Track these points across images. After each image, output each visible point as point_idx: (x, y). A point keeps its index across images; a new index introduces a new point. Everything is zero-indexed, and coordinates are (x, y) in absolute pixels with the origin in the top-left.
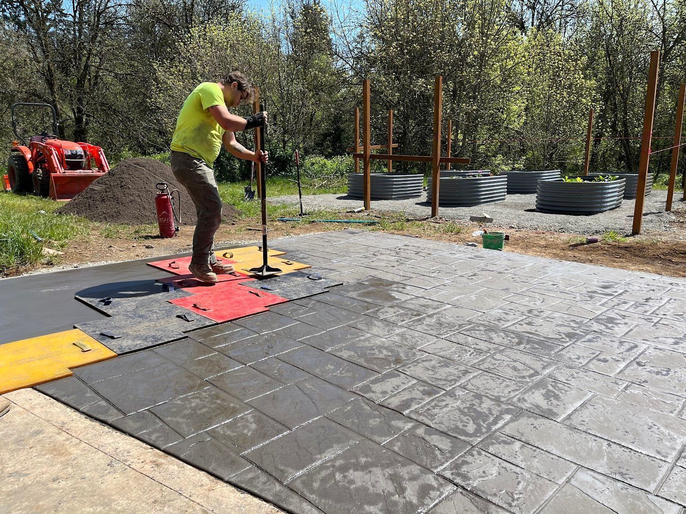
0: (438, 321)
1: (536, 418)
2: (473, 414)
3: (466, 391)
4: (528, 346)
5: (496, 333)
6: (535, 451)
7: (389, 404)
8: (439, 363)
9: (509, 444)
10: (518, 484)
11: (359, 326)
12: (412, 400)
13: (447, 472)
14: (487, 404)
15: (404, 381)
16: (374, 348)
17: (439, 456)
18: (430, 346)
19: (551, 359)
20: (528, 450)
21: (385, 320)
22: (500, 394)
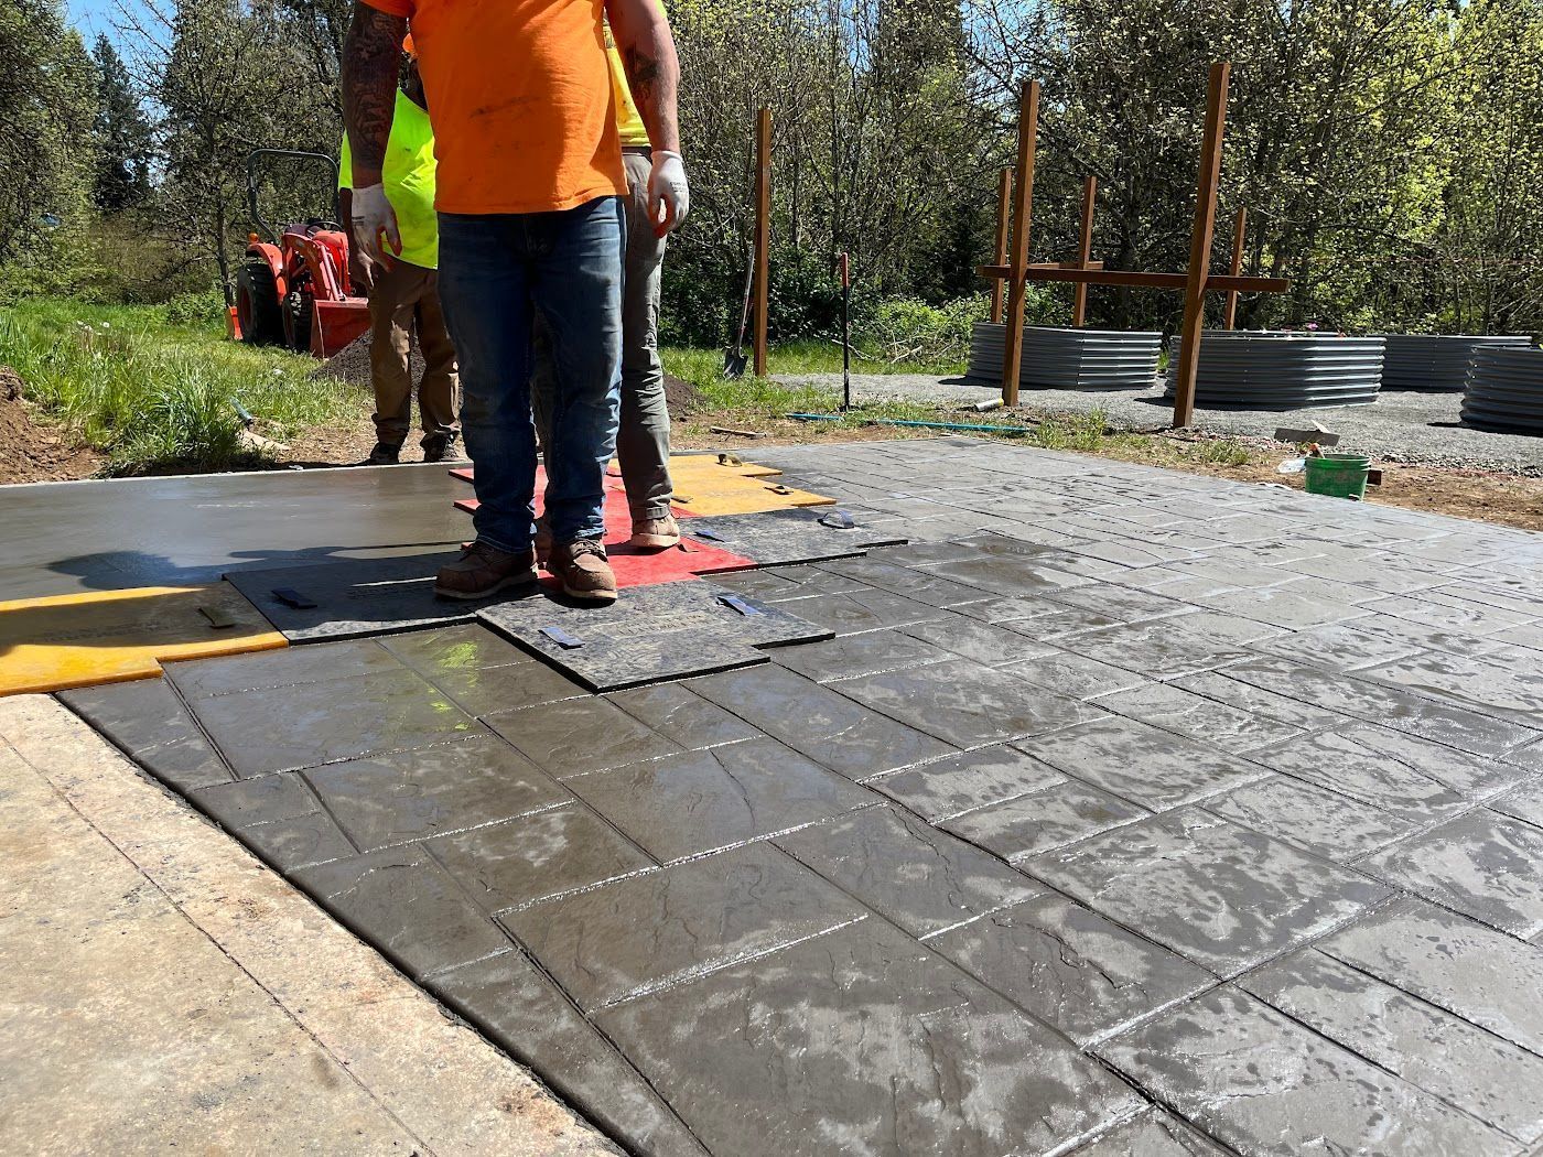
0: (1156, 641)
1: (1446, 923)
2: (1230, 885)
3: (1218, 821)
4: (1427, 723)
5: (1327, 680)
6: (1437, 1021)
7: (970, 829)
8: (1141, 740)
9: (1350, 989)
10: (1371, 1123)
11: (927, 634)
12: (1042, 826)
13: (1120, 1049)
14: (1281, 862)
15: (1026, 775)
16: (958, 686)
17: (1103, 998)
18: (1122, 697)
19: (1501, 762)
20: (1414, 1018)
21: (1004, 626)
22: (1330, 840)
